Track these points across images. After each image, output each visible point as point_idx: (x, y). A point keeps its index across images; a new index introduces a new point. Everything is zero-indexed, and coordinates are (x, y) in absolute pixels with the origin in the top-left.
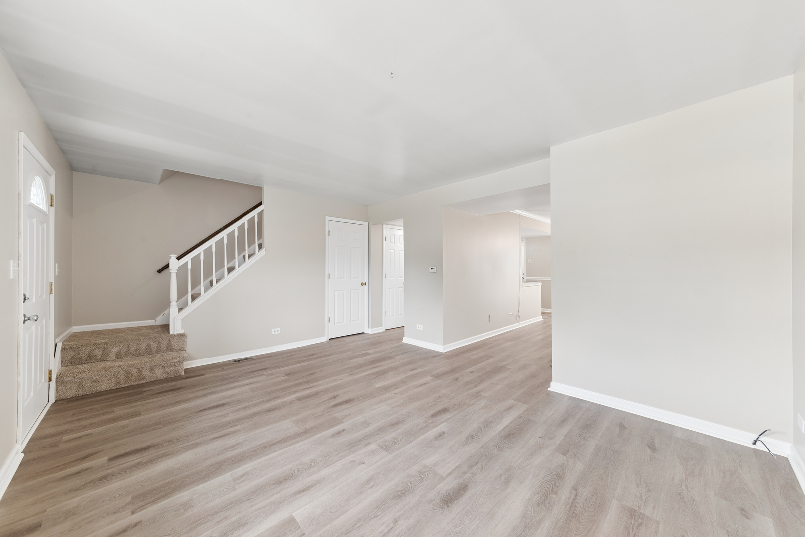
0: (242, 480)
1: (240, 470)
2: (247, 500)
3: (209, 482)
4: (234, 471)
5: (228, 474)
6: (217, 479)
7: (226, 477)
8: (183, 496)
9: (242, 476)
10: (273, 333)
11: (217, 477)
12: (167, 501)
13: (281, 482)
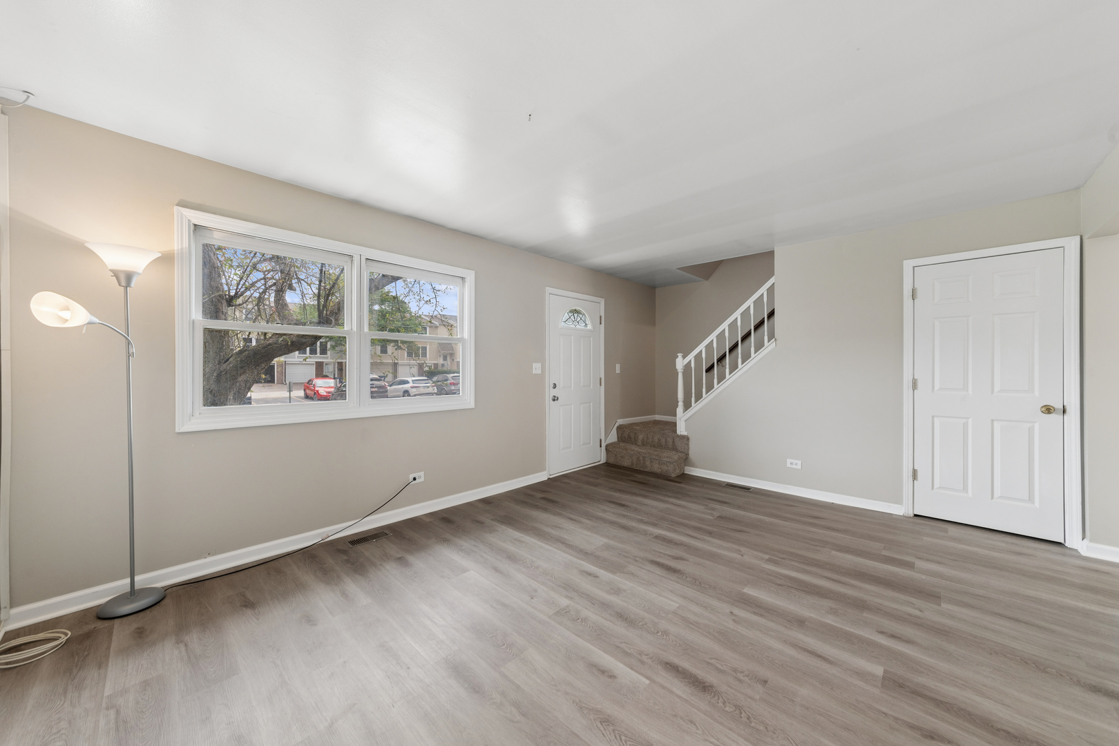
10: (789, 465)
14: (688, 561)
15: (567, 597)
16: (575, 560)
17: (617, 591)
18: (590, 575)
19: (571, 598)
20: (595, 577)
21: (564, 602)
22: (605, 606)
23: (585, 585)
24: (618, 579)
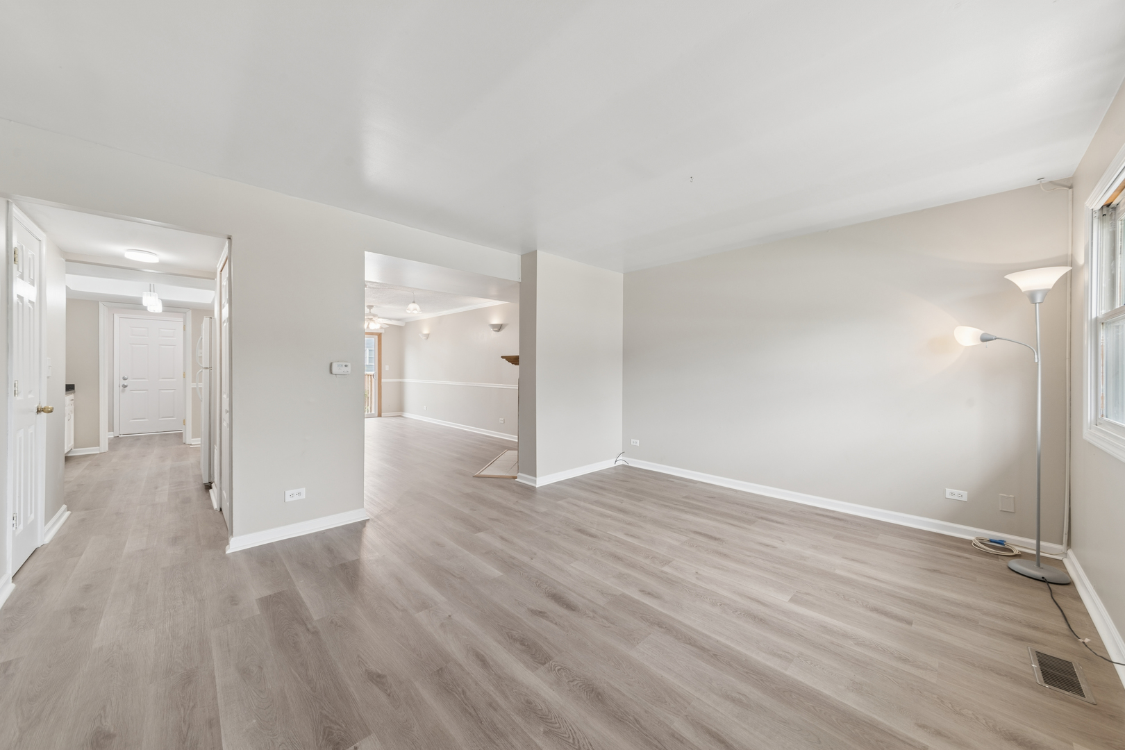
0: (783, 653)
1: (773, 664)
2: (803, 636)
3: (814, 686)
4: (779, 669)
5: (787, 673)
6: (803, 681)
7: (794, 673)
8: (851, 701)
9: (780, 656)
11: (801, 682)
12: (876, 717)
13: (761, 620)
14: (528, 609)
15: (666, 573)
16: (672, 614)
17: (620, 576)
18: (649, 594)
19: (662, 572)
20: (643, 591)
21: (666, 569)
22: (632, 566)
23: (653, 584)
24: (620, 589)
